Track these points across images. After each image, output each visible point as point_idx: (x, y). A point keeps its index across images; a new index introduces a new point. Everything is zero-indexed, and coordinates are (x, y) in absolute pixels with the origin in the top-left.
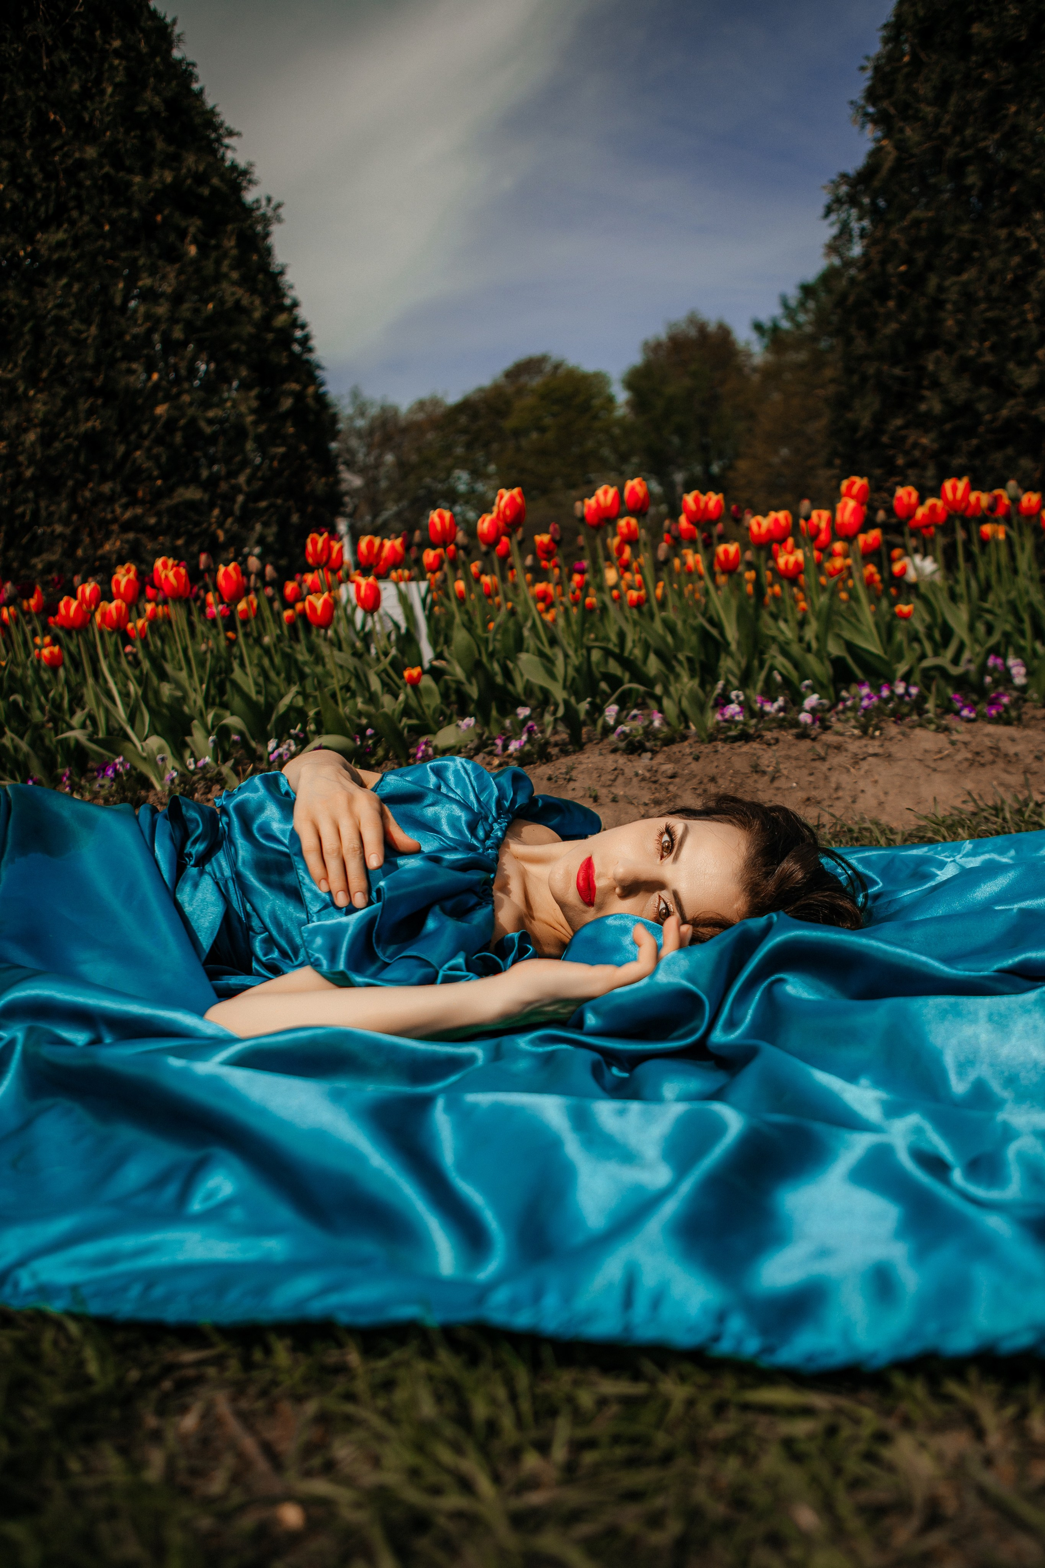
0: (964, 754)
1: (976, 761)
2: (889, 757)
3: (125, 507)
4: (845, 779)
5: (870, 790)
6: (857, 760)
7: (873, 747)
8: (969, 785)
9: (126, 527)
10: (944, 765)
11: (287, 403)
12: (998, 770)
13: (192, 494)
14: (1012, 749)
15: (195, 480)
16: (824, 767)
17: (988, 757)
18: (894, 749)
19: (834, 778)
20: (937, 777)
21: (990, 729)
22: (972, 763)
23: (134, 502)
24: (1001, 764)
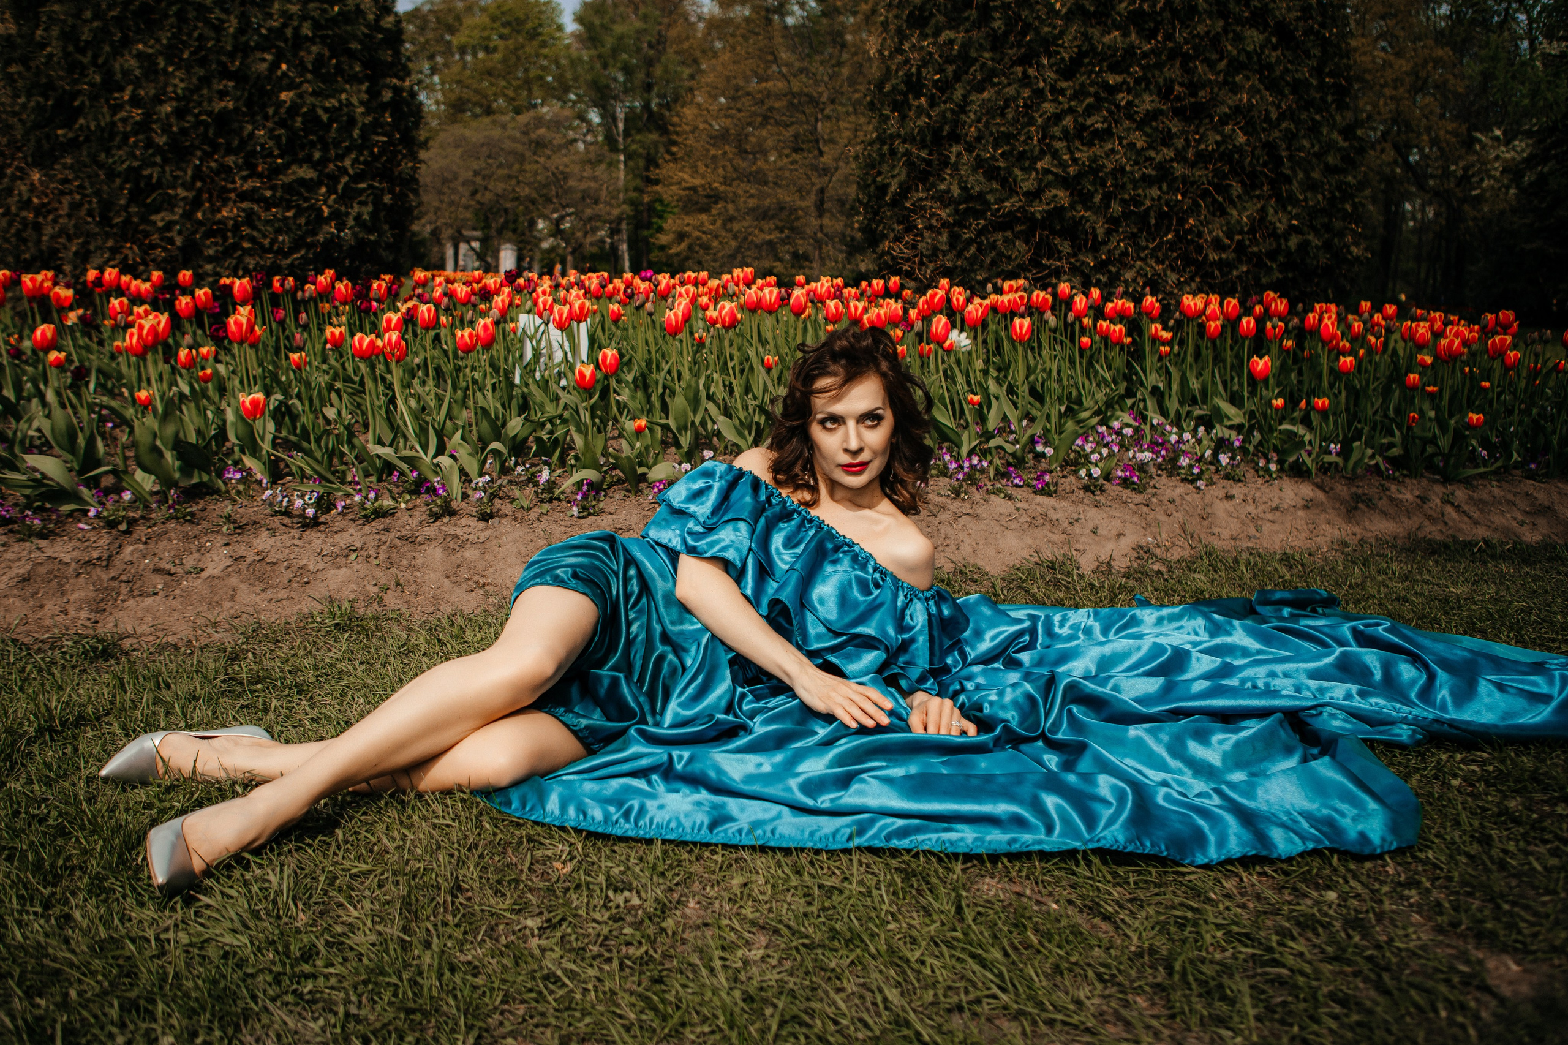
0: (1024, 518)
1: (1032, 524)
2: (977, 516)
3: (245, 179)
4: (949, 530)
5: (967, 541)
6: (957, 517)
7: (966, 508)
8: (1030, 541)
9: (243, 196)
10: (1012, 525)
11: (387, 95)
12: (1045, 530)
13: (305, 172)
14: (1054, 516)
15: (308, 159)
16: (936, 521)
17: (1040, 521)
18: (980, 511)
19: (944, 529)
20: (1008, 533)
21: (1039, 499)
22: (1030, 524)
23: (253, 174)
24: (1048, 526)
